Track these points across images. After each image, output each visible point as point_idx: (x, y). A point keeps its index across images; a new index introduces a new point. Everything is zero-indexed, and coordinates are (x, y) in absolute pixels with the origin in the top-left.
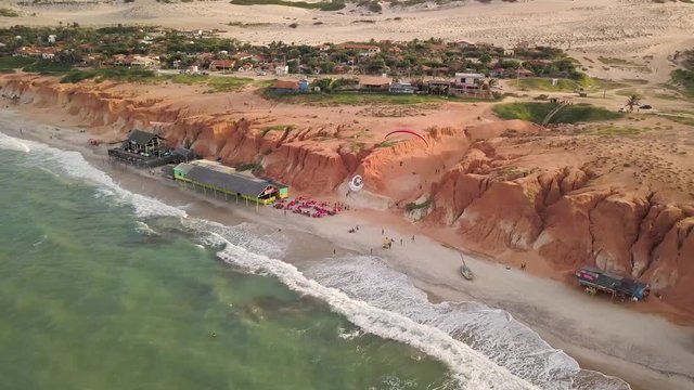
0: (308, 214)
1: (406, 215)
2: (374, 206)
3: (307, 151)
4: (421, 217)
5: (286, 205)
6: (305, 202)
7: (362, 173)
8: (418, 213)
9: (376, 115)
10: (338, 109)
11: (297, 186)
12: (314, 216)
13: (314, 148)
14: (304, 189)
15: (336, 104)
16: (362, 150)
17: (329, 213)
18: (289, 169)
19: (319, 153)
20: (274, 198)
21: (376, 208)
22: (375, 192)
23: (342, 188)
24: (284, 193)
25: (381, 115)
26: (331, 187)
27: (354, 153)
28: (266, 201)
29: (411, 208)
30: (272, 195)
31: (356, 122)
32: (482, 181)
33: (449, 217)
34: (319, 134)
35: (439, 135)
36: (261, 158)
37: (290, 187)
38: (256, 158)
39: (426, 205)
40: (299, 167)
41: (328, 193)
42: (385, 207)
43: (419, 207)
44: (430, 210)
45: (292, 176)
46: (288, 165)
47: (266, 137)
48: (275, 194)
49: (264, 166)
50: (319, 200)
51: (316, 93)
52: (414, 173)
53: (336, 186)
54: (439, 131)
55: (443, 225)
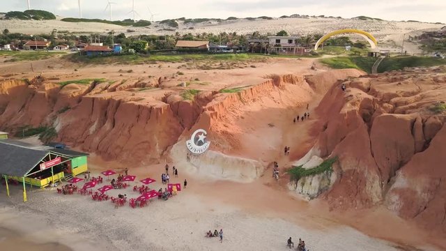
0: (121, 201)
1: (291, 187)
2: (233, 175)
3: (120, 102)
4: (321, 191)
5: (80, 185)
6: (115, 177)
7: (206, 126)
8: (313, 184)
9: (202, 68)
10: (157, 65)
11: (105, 153)
12: (133, 204)
13: (130, 98)
14: (116, 157)
15: (154, 62)
16: (197, 98)
17: (161, 196)
18: (93, 129)
19: (137, 103)
20: (61, 175)
21: (236, 179)
22: (231, 152)
23: (176, 152)
24: (80, 165)
25: (208, 68)
26: (158, 150)
27: (188, 101)
28: (44, 182)
29: (297, 175)
30: (57, 169)
31: (181, 74)
32: (413, 122)
33: (374, 187)
34: (136, 86)
35: (282, 83)
36: (54, 118)
37: (93, 155)
38: (48, 119)
39: (324, 168)
40: (108, 126)
41: (153, 161)
42: (252, 176)
43: (312, 172)
44: (334, 177)
45: (97, 139)
46: (91, 124)
47: (63, 92)
48: (64, 168)
49: (58, 128)
50: (140, 172)
51: (131, 54)
52: (271, 125)
53: (166, 148)
54: (282, 79)
55: (367, 202)
